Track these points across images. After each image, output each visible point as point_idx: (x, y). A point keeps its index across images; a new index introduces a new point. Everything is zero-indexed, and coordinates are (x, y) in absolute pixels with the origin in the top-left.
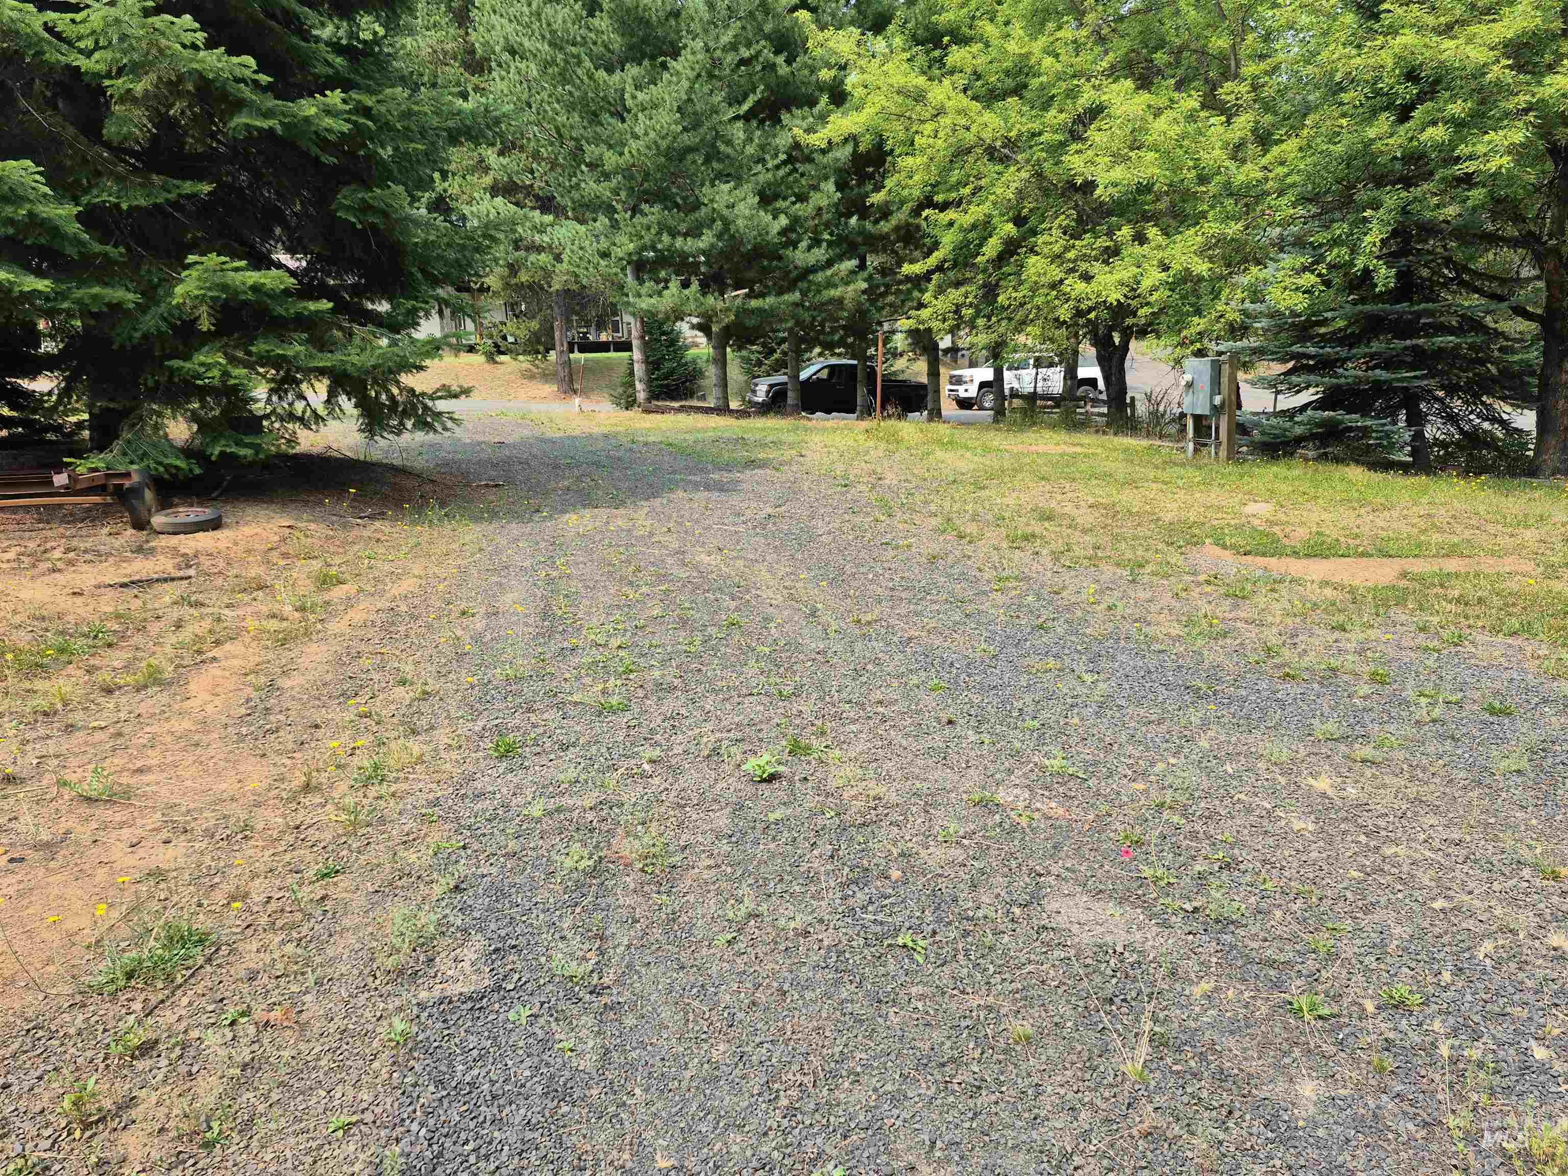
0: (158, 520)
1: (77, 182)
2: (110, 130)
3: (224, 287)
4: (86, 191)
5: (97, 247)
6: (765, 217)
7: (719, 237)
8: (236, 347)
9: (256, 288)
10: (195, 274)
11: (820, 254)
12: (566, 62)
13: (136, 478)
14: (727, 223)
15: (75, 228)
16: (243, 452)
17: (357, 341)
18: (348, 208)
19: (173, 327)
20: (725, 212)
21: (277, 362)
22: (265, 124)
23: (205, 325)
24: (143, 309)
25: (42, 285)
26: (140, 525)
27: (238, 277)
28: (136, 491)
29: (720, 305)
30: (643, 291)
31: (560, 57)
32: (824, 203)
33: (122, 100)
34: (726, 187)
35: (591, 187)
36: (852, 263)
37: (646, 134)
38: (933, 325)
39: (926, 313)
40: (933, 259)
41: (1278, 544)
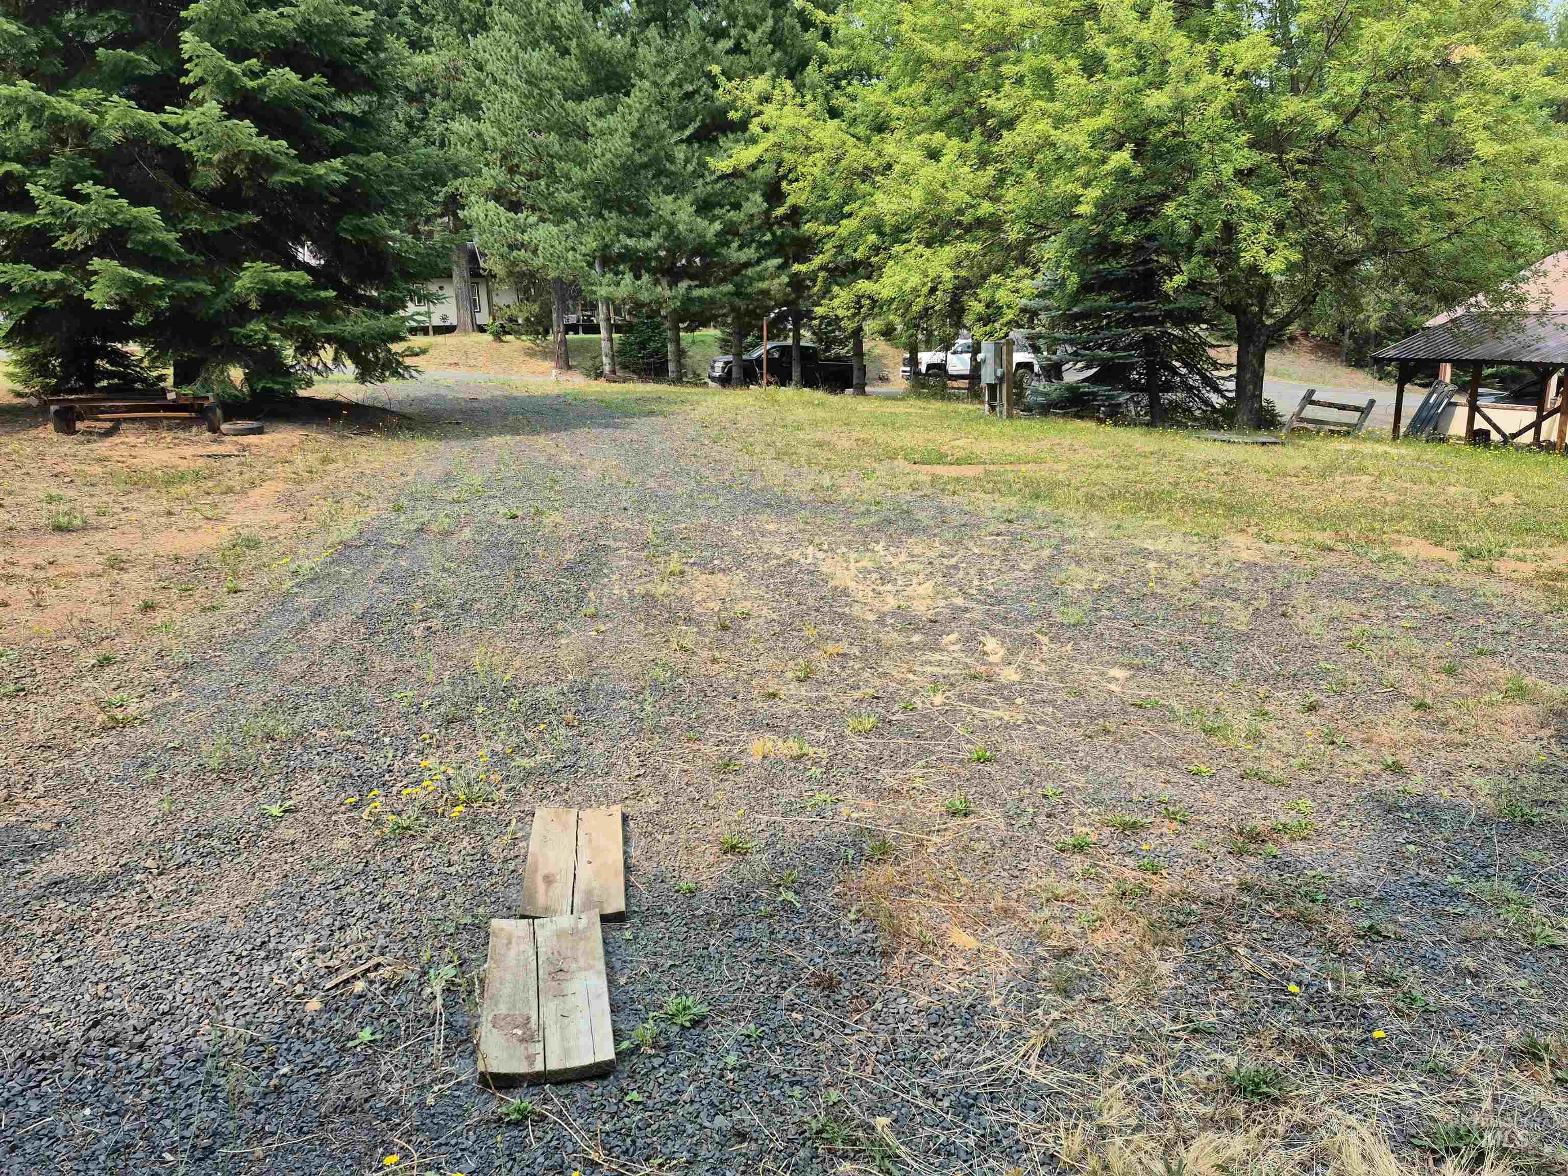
0: (224, 427)
1: (176, 215)
2: (196, 183)
3: (266, 282)
4: (181, 221)
5: (188, 257)
6: (701, 223)
7: (666, 238)
8: (274, 320)
9: (287, 283)
10: (248, 273)
11: (750, 253)
12: (541, 95)
13: (212, 400)
14: (671, 227)
15: (176, 246)
16: (276, 387)
17: (352, 317)
18: (346, 230)
19: (233, 306)
20: (669, 218)
21: (301, 330)
22: (293, 180)
23: (254, 305)
24: (216, 295)
25: (159, 281)
26: (214, 429)
27: (275, 276)
28: (211, 409)
29: (668, 293)
30: (605, 281)
31: (536, 91)
32: (754, 210)
33: (204, 164)
34: (670, 198)
35: (562, 196)
36: (778, 261)
37: (603, 155)
38: (841, 313)
39: (836, 302)
40: (818, 261)
41: (940, 459)
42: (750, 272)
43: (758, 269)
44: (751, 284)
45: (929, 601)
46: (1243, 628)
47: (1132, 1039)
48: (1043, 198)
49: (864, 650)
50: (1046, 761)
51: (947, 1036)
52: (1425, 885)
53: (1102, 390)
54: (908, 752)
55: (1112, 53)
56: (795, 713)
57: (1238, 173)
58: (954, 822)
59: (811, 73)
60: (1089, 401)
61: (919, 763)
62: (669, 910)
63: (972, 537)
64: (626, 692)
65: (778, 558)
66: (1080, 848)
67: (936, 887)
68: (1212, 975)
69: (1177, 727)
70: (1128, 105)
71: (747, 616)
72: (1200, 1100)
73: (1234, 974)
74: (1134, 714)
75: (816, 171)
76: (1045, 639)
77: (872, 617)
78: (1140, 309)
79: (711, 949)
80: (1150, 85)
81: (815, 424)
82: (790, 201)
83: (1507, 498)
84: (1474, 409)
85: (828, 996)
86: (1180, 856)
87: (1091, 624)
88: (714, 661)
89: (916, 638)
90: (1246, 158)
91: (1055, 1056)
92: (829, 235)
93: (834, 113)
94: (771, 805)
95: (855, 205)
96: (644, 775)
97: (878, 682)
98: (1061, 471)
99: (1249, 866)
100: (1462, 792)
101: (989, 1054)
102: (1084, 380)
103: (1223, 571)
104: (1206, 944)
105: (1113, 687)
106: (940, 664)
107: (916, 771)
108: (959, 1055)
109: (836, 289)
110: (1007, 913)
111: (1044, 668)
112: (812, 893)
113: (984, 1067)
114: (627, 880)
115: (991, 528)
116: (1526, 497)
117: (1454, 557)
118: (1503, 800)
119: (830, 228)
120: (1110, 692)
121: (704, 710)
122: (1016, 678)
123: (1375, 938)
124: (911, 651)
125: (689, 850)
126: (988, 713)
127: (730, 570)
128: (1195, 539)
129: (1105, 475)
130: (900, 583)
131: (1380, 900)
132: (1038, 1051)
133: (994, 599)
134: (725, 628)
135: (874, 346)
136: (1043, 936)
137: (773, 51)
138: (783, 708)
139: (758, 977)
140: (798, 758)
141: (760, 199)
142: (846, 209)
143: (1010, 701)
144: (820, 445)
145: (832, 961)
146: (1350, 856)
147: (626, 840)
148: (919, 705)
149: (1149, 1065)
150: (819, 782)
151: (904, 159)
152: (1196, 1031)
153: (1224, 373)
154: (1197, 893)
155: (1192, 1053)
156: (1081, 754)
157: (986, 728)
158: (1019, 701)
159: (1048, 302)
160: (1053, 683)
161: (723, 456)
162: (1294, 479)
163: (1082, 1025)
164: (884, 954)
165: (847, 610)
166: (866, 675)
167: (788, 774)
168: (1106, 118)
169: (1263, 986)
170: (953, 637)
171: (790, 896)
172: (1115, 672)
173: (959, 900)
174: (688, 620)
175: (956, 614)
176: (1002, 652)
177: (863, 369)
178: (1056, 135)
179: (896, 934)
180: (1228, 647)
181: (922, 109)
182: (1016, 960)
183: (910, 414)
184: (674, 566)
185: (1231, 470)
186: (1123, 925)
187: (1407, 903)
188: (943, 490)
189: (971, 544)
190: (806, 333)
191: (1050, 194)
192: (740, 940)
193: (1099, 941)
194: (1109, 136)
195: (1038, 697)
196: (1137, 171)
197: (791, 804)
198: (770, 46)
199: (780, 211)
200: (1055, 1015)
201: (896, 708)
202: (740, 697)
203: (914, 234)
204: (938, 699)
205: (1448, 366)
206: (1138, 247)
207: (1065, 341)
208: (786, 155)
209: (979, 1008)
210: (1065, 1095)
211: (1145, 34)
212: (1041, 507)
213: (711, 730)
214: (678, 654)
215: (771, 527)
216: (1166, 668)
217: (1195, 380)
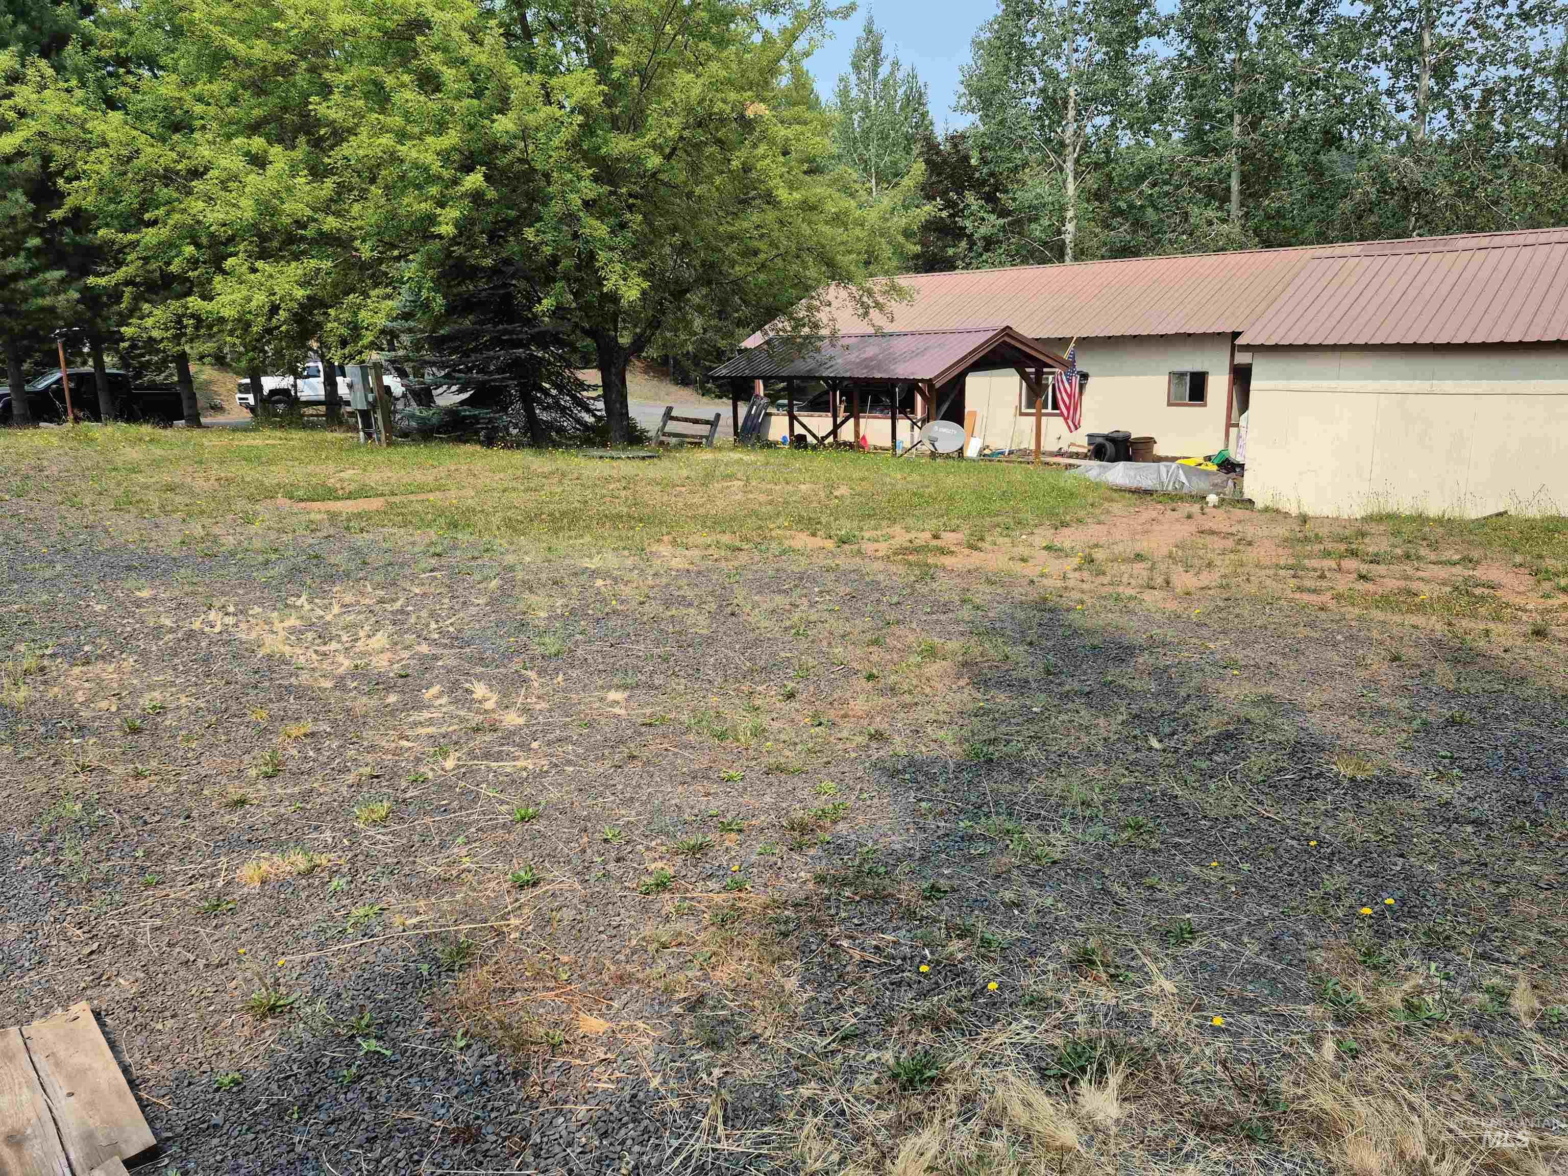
11: (18, 263)
32: (16, 211)
36: (61, 274)
38: (156, 334)
39: (149, 322)
40: (121, 274)
41: (331, 494)
42: (21, 285)
43: (33, 282)
44: (26, 300)
45: (389, 655)
46: (705, 632)
47: (797, 1069)
48: (393, 216)
49: (334, 723)
50: (589, 802)
51: (623, 1143)
52: (948, 835)
53: (483, 413)
54: (440, 831)
55: (448, 74)
56: (281, 818)
57: (586, 204)
58: (525, 896)
59: (71, 52)
60: (472, 424)
61: (460, 840)
62: (217, 1119)
63: (405, 577)
64: (23, 844)
65: (171, 631)
66: (661, 886)
67: (538, 976)
68: (832, 976)
69: (691, 737)
70: (471, 127)
71: (161, 710)
72: (879, 1107)
73: (849, 968)
74: (648, 734)
75: (104, 169)
76: (532, 674)
77: (328, 684)
78: (505, 332)
79: (299, 1149)
80: (492, 110)
81: (156, 464)
82: (70, 202)
83: (843, 491)
84: (792, 418)
85: (473, 1150)
86: (752, 866)
87: (571, 651)
88: (138, 776)
89: (392, 698)
90: (589, 189)
91: (738, 1117)
92: (134, 245)
93: (112, 104)
94: (297, 940)
95: (161, 212)
96: (100, 951)
97: (369, 758)
98: (470, 498)
99: (812, 858)
100: (933, 745)
101: (675, 1143)
102: (462, 403)
103: (664, 581)
104: (814, 947)
105: (617, 710)
106: (431, 722)
107: (458, 850)
108: (645, 1158)
109: (146, 307)
110: (623, 979)
111: (543, 705)
112: (400, 1032)
113: (677, 1162)
114: (139, 1099)
115: (423, 565)
116: (858, 489)
117: (830, 544)
118: (966, 746)
119: (131, 237)
120: (617, 716)
121: (151, 842)
122: (521, 721)
123: (938, 895)
124: (392, 713)
125: (213, 1031)
126: (508, 766)
127: (111, 655)
128: (626, 553)
129: (517, 498)
130: (345, 638)
131: (923, 858)
132: (720, 1120)
133: (457, 640)
134: (136, 731)
135: (201, 372)
136: (669, 990)
137: (15, 23)
138: (262, 816)
139: (378, 1161)
140: (309, 872)
141: (22, 199)
142: (147, 216)
143: (524, 746)
144: (171, 488)
145: (458, 1106)
146: (884, 825)
147: (112, 1045)
148: (430, 775)
149: (822, 1090)
150: (348, 894)
151: (224, 163)
152: (844, 1038)
153: (593, 394)
154: (784, 898)
155: (852, 1062)
156: (620, 787)
157: (514, 782)
158: (535, 745)
159: (412, 324)
160: (558, 718)
161: (38, 513)
162: (683, 489)
163: (746, 1072)
164: (516, 1075)
165: (293, 680)
166: (351, 753)
167: (304, 895)
168: (452, 138)
169: (876, 971)
170: (435, 690)
171: (374, 1045)
172: (613, 695)
173: (569, 982)
174: (81, 730)
175: (426, 664)
176: (495, 697)
177: (193, 397)
178: (402, 150)
179: (520, 1044)
180: (700, 652)
181: (231, 110)
182: (654, 1027)
183: (274, 446)
184: (29, 662)
185: (629, 482)
186: (738, 953)
187: (943, 856)
188: (348, 528)
189: (407, 585)
190: (108, 359)
191: (402, 211)
192: (332, 1122)
193: (722, 976)
194: (456, 157)
195: (551, 737)
196: (491, 194)
197: (324, 931)
198: (10, 17)
199: (57, 214)
200: (717, 1072)
201: (404, 784)
202: (195, 814)
203: (241, 247)
204: (450, 764)
205: (761, 382)
206: (495, 271)
207: (432, 364)
208: (56, 147)
209: (641, 1095)
210: (765, 1156)
211: (481, 57)
212: (463, 537)
213: (172, 866)
214: (82, 777)
215: (145, 594)
216: (657, 682)
217: (566, 401)
